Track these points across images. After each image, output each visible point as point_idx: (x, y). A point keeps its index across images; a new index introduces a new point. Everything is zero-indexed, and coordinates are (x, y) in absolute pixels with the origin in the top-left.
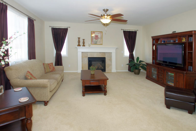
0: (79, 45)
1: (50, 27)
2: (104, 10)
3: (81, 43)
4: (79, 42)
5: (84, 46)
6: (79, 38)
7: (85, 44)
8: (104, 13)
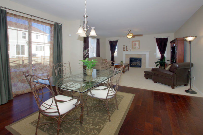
0: (124, 50)
1: (109, 40)
2: (129, 31)
3: (125, 49)
4: (124, 48)
5: (127, 50)
6: (124, 46)
7: (127, 49)
8: (129, 32)
